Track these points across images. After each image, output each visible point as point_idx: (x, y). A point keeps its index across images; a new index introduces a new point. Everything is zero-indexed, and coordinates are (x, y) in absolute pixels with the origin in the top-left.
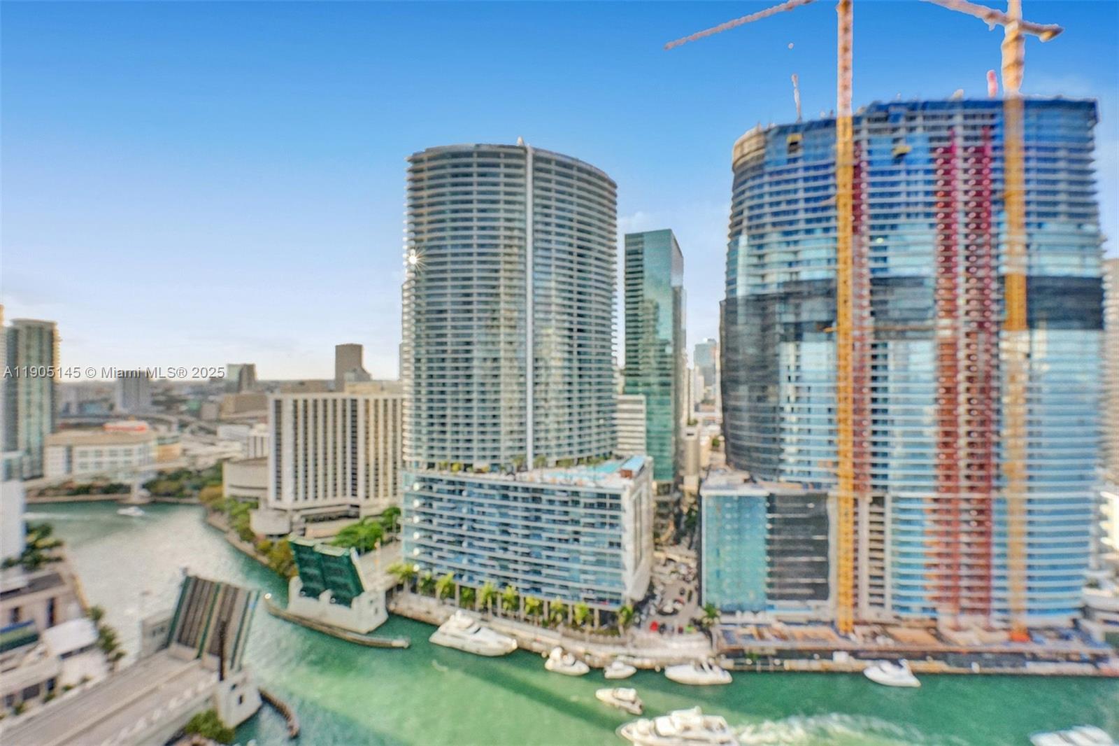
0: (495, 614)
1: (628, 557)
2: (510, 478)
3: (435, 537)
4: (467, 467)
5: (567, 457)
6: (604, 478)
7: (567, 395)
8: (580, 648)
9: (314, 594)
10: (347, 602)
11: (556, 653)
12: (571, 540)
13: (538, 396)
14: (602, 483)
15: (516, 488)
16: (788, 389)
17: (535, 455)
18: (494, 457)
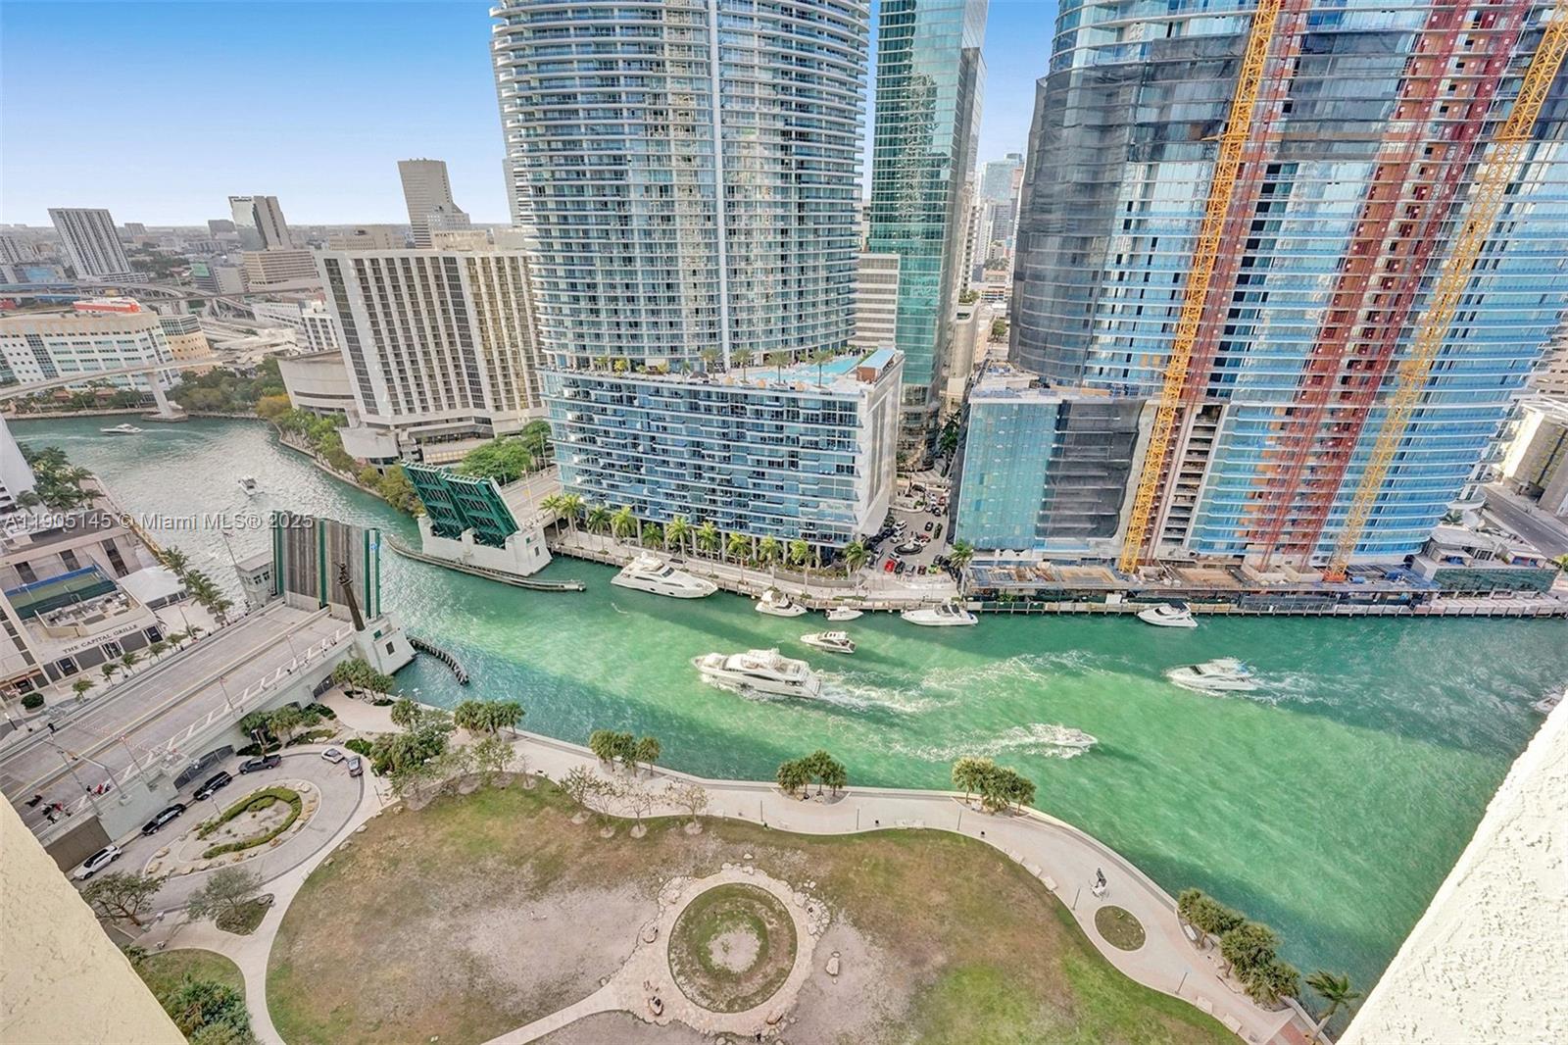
0: (690, 553)
1: (861, 485)
2: (699, 380)
3: (602, 462)
4: (634, 365)
5: (780, 349)
6: (835, 380)
7: (779, 251)
8: (797, 590)
9: (454, 533)
10: (498, 542)
11: (767, 596)
12: (786, 465)
13: (735, 251)
14: (831, 387)
15: (709, 395)
16: (1121, 243)
17: (734, 346)
18: (673, 349)
